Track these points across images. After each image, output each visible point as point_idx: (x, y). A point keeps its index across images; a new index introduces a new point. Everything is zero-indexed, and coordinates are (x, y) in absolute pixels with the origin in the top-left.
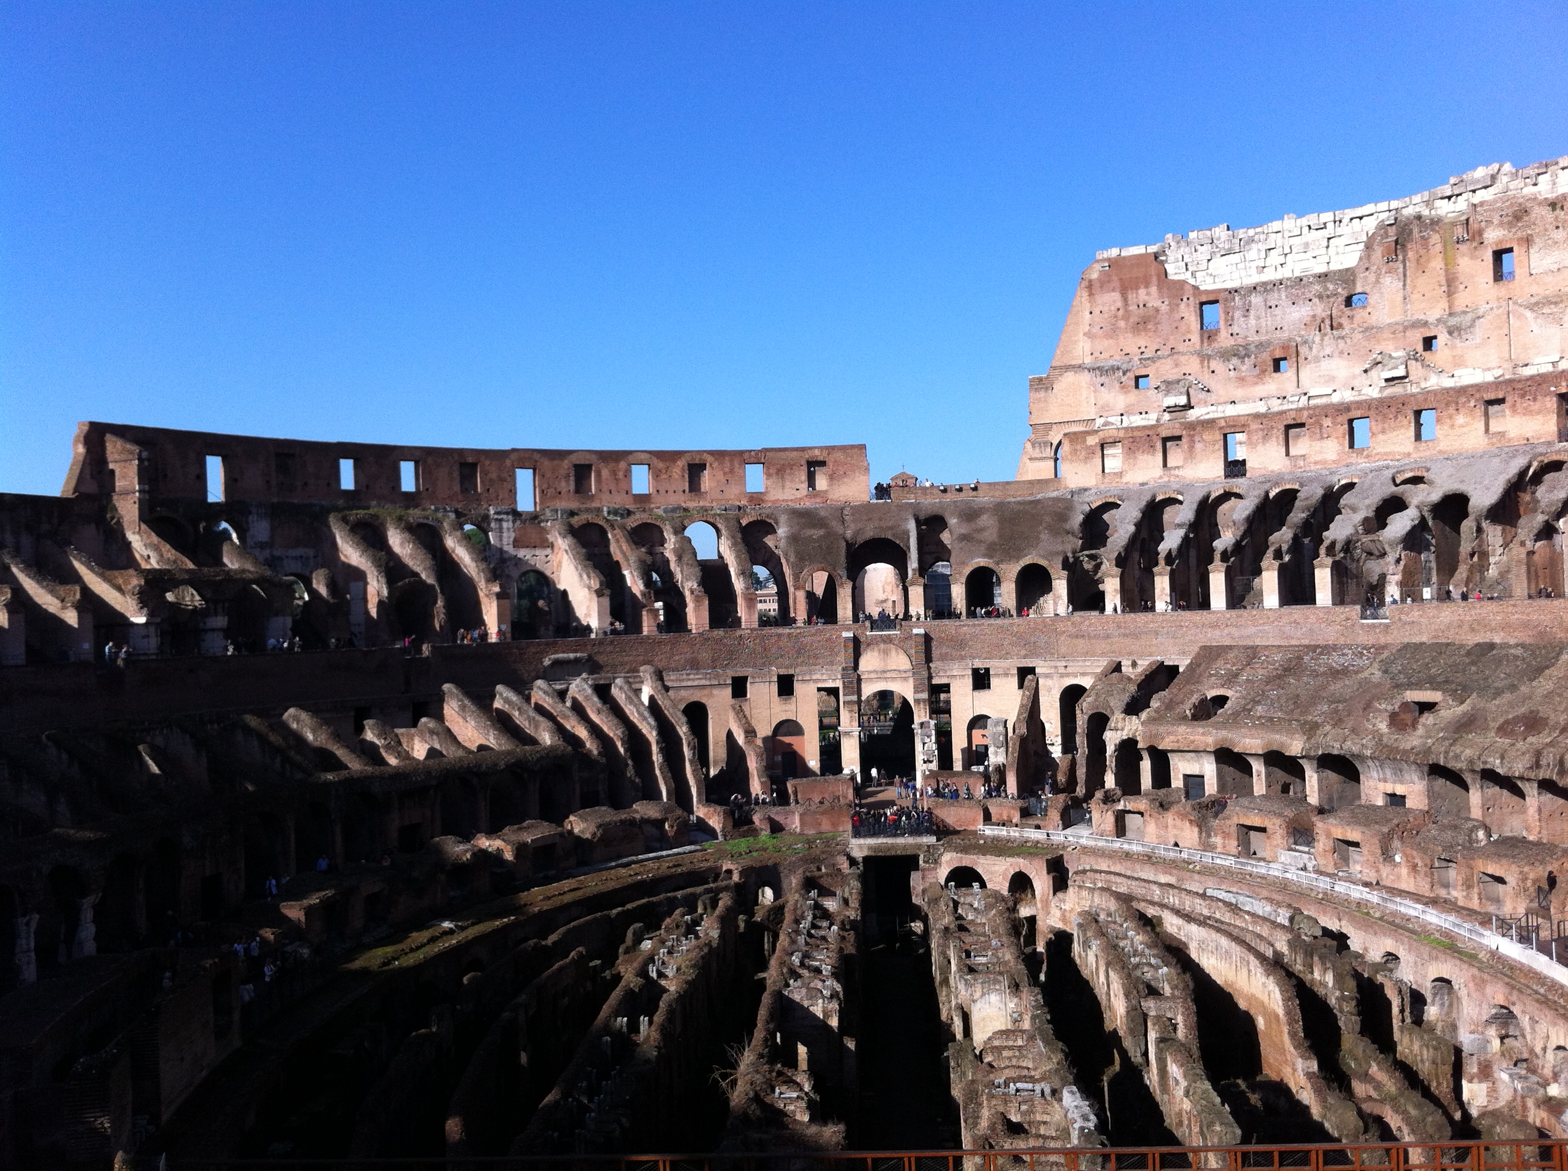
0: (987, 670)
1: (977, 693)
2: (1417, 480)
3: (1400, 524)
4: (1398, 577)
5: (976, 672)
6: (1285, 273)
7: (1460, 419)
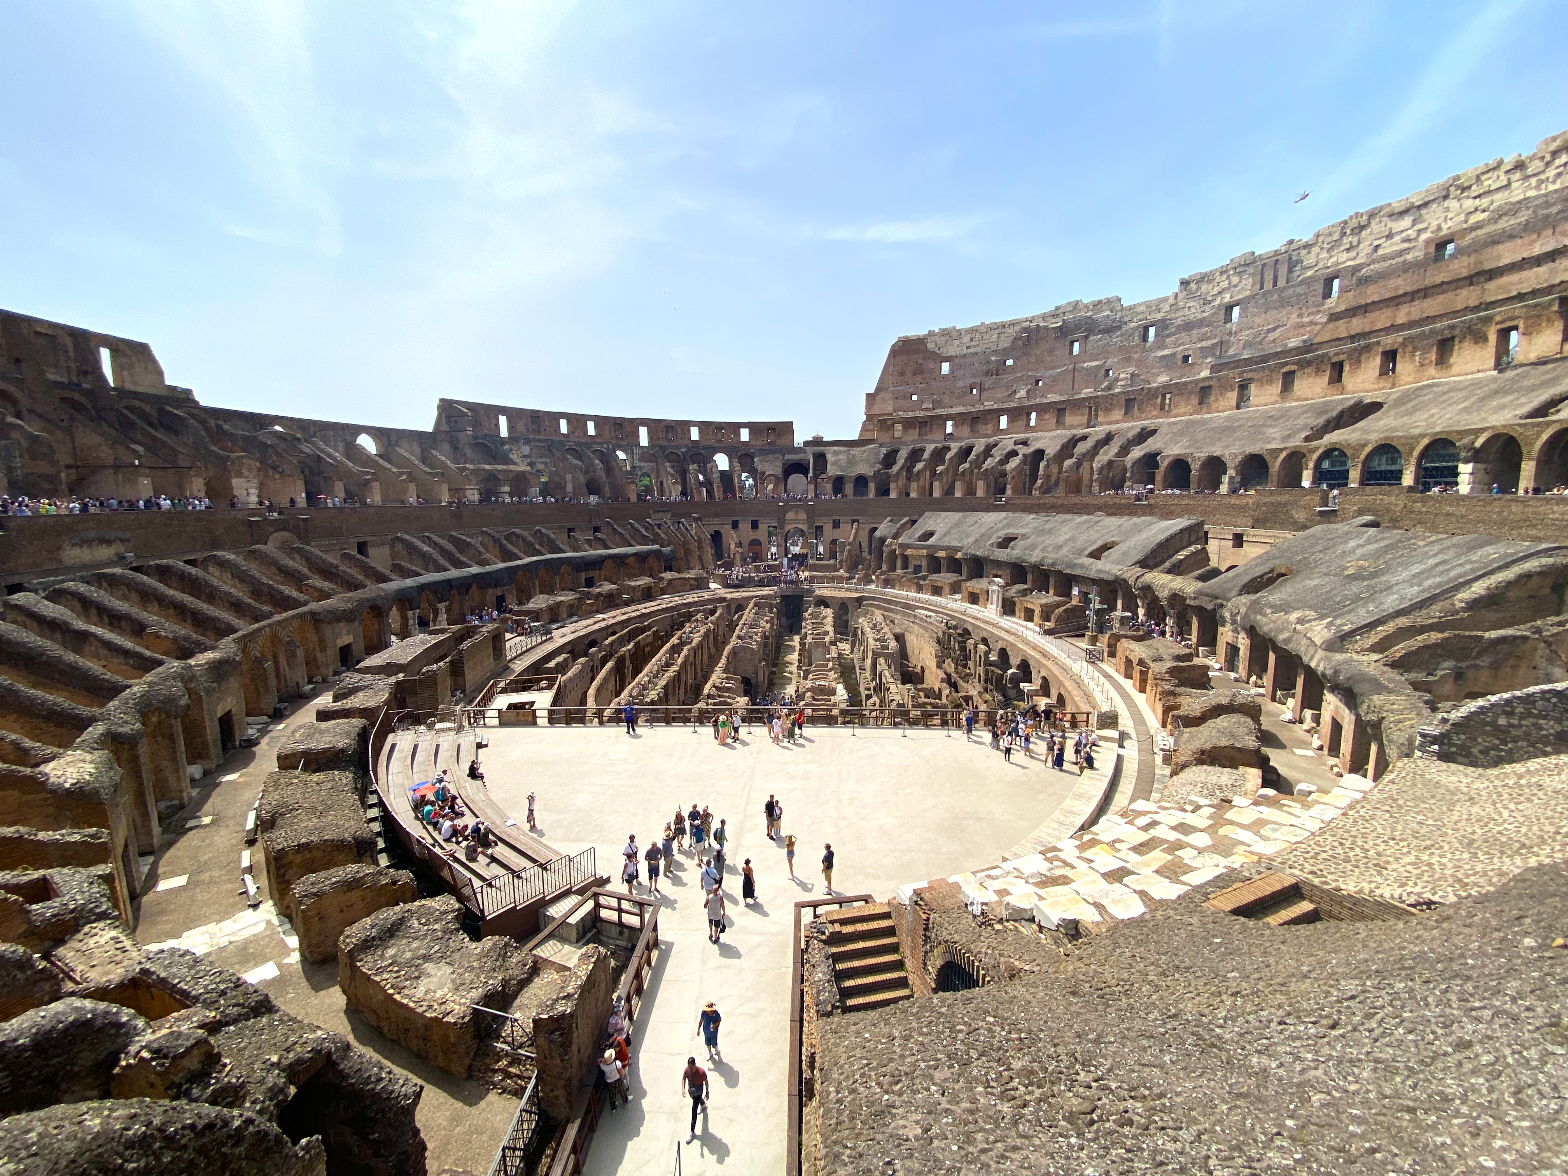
0: (839, 520)
1: (834, 530)
2: (1025, 443)
3: (1014, 463)
4: (1011, 485)
5: (835, 520)
6: (978, 349)
7: (1047, 417)
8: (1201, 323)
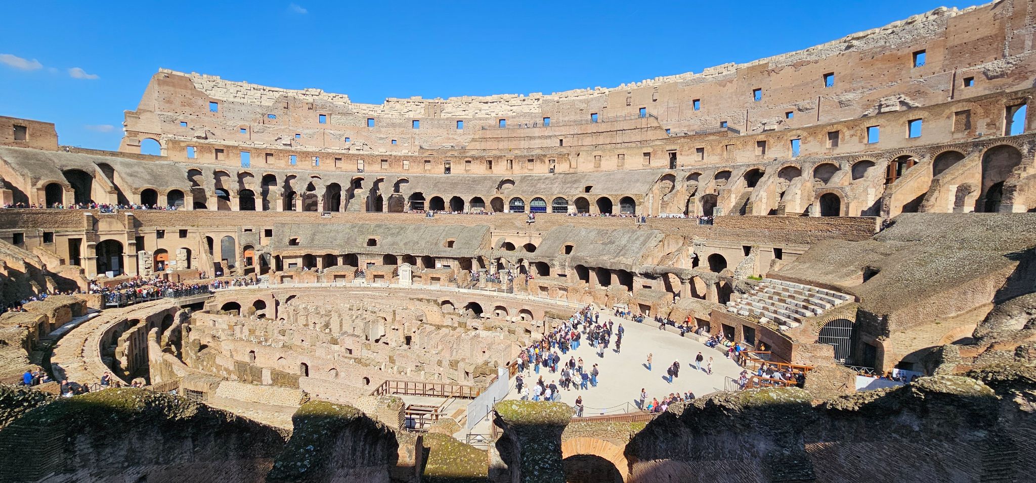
0: (164, 231)
1: (158, 240)
4: (322, 205)
5: (158, 231)
8: (400, 125)
